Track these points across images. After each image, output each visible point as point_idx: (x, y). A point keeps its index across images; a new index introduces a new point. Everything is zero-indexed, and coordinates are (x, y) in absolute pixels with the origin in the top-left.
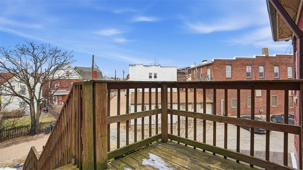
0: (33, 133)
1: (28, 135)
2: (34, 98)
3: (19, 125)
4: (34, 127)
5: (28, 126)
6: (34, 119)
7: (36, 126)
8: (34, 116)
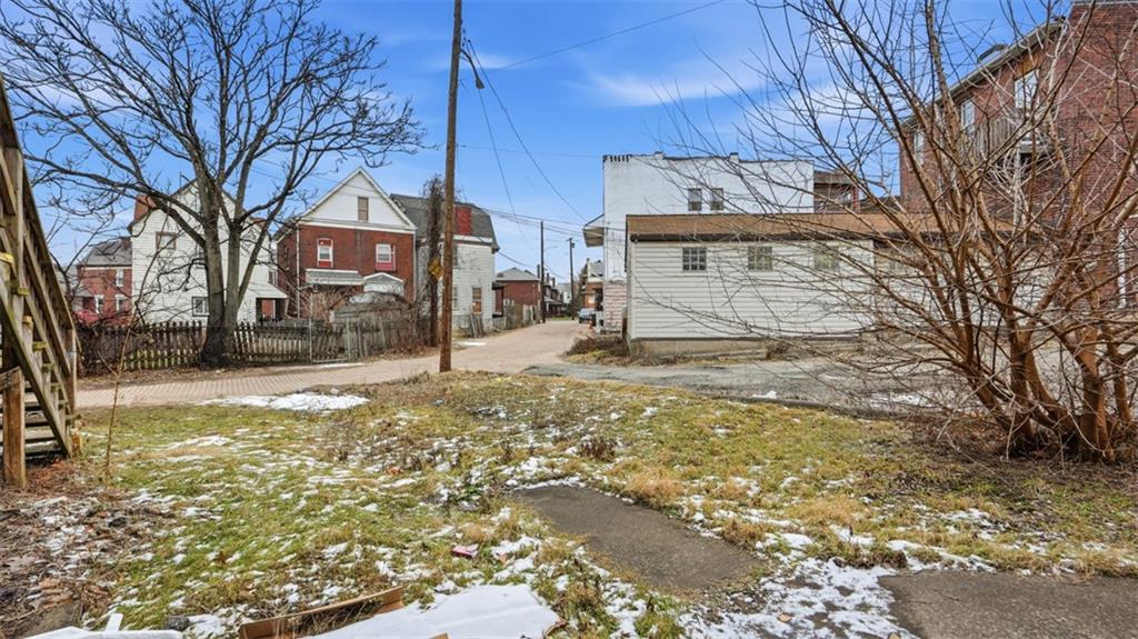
0: (215, 360)
1: (193, 365)
2: (221, 212)
3: (163, 317)
4: (218, 336)
5: (194, 329)
6: (218, 301)
7: (225, 331)
8: (219, 290)
